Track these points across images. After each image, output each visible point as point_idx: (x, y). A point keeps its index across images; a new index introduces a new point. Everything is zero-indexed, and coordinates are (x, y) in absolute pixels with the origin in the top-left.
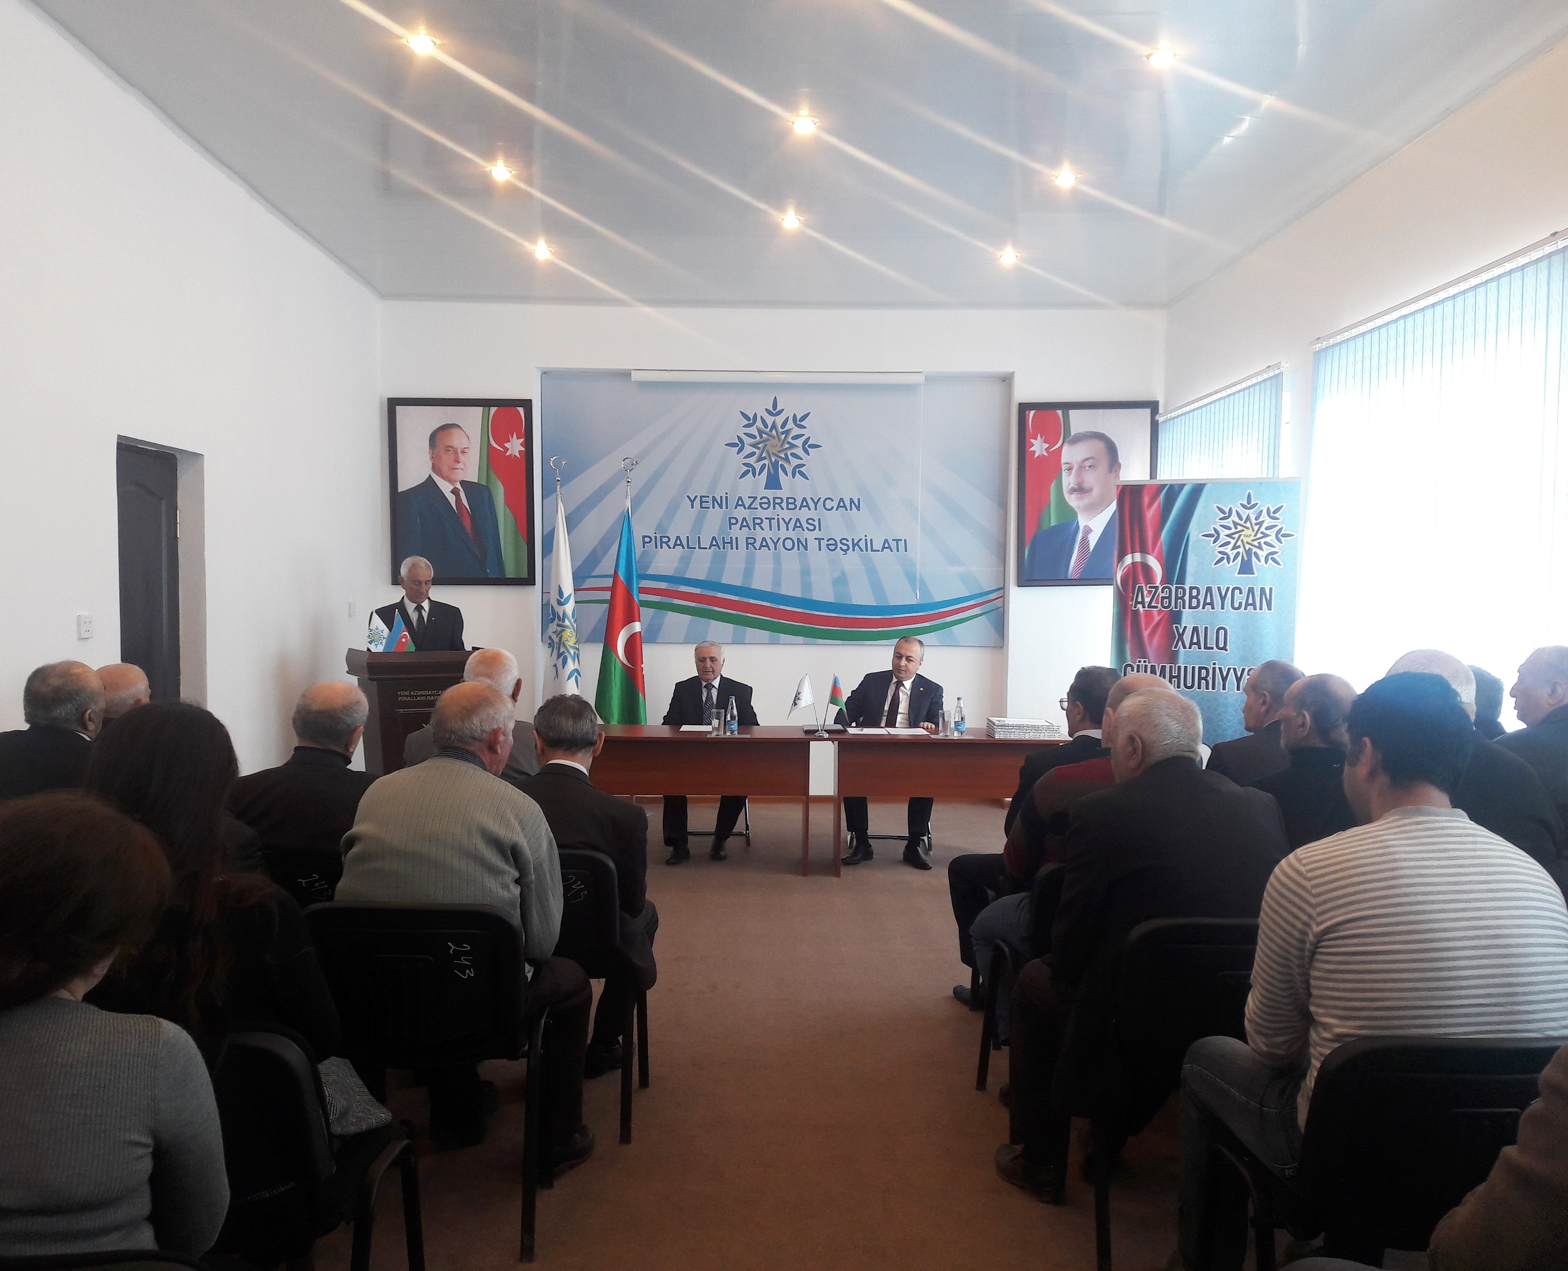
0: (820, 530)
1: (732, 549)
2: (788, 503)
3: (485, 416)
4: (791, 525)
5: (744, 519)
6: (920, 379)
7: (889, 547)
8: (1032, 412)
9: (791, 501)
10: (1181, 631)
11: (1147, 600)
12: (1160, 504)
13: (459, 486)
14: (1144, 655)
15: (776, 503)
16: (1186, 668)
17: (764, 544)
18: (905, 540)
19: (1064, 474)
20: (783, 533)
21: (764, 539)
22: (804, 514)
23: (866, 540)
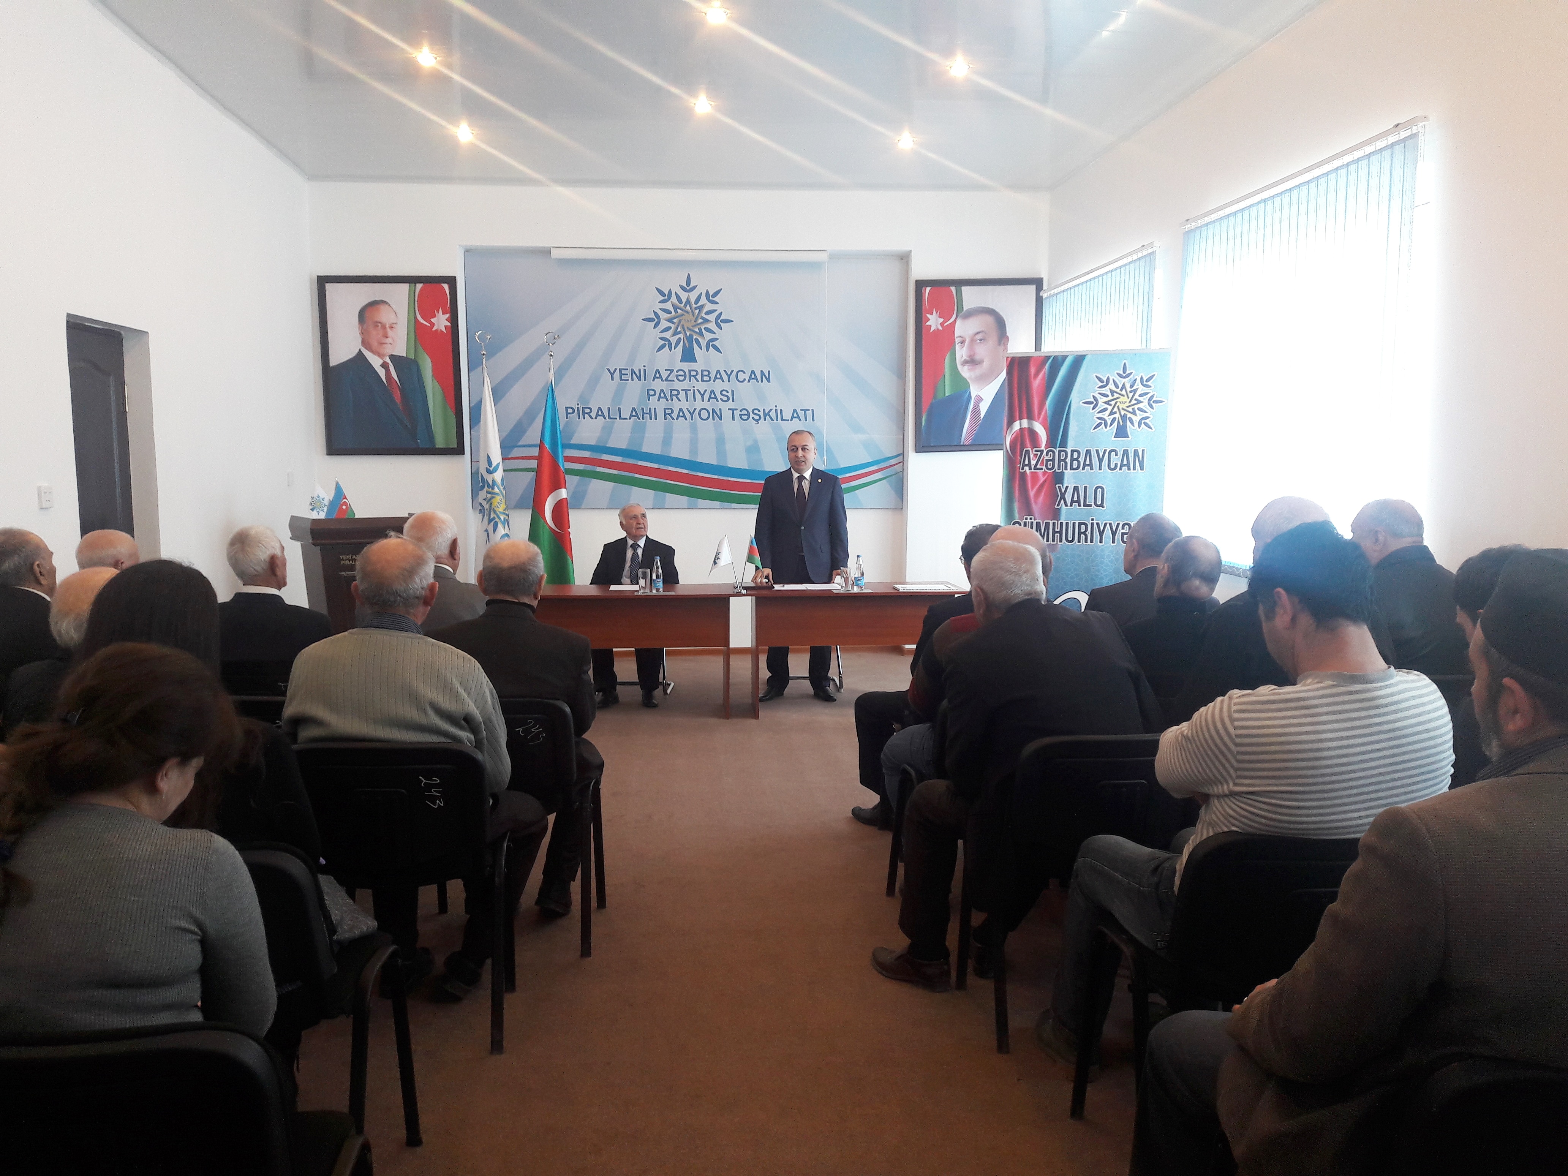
0: (733, 401)
1: (651, 419)
2: (703, 376)
3: (412, 293)
4: (706, 396)
5: (662, 391)
6: (824, 257)
7: (798, 417)
8: (928, 289)
9: (706, 373)
10: (1063, 490)
11: (1033, 462)
12: (1044, 374)
13: (388, 360)
14: (1030, 513)
15: (691, 375)
16: (1067, 524)
17: (681, 414)
18: (813, 410)
19: (958, 347)
20: (699, 404)
21: (681, 410)
22: (718, 386)
23: (776, 410)
